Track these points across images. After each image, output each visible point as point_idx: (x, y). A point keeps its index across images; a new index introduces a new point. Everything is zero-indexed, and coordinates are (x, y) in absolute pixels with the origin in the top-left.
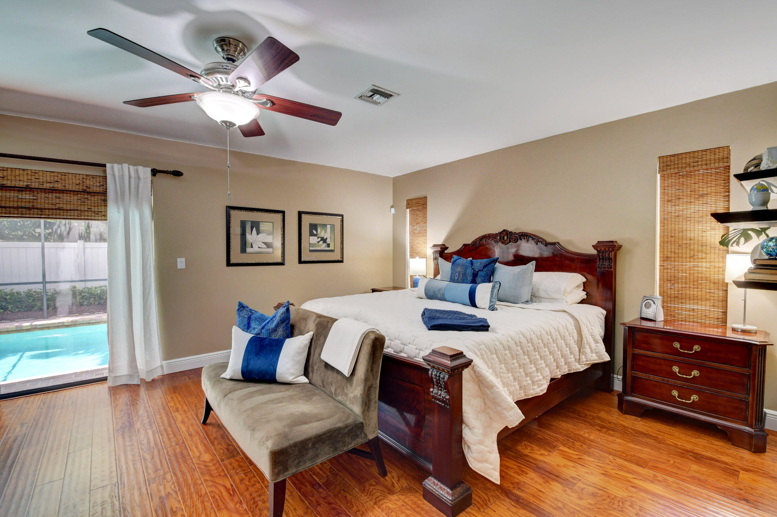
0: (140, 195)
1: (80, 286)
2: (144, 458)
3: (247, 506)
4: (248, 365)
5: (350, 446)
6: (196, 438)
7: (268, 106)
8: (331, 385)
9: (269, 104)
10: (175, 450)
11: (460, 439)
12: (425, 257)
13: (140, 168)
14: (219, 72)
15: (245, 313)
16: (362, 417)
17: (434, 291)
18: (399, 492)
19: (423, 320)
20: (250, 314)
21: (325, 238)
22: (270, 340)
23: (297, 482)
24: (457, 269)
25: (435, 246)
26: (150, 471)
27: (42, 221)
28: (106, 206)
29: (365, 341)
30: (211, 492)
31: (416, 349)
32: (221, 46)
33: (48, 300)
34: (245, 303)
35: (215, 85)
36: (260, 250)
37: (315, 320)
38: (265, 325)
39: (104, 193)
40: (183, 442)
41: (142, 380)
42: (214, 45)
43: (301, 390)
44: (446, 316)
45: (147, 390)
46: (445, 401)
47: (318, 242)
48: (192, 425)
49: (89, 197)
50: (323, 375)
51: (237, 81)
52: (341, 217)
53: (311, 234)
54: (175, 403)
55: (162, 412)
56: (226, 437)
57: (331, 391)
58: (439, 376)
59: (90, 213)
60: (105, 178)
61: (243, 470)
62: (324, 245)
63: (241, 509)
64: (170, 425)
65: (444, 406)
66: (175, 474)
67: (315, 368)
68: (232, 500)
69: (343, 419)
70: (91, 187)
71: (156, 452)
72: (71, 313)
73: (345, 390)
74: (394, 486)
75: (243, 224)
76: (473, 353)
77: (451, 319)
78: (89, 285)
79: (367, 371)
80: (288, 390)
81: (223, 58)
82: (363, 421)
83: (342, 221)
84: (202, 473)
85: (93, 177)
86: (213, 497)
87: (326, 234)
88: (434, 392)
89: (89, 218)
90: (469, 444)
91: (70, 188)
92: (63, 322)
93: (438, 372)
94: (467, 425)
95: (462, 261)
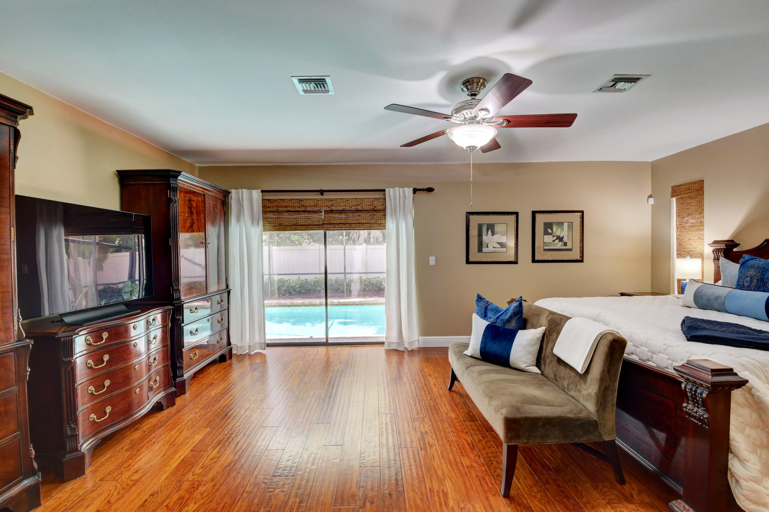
0: (406, 210)
1: (364, 277)
2: (409, 402)
3: (484, 461)
4: (485, 347)
5: (581, 439)
6: (444, 399)
7: (505, 125)
8: (564, 380)
9: (505, 123)
10: (430, 403)
11: (725, 469)
12: (701, 256)
13: (406, 189)
14: (465, 109)
15: (482, 304)
16: (596, 416)
17: (708, 300)
18: (639, 503)
19: (682, 330)
20: (487, 305)
21: (561, 237)
22: (504, 329)
23: (528, 458)
24: (749, 273)
25: (716, 242)
26: (414, 413)
27: (344, 231)
28: (385, 219)
29: (601, 341)
30: (456, 441)
31: (669, 359)
32: (466, 87)
33: (347, 285)
34: (483, 295)
35: (462, 119)
36: (495, 250)
37: (547, 317)
38: (500, 316)
39: (384, 210)
40: (435, 400)
41: (406, 348)
42: (461, 88)
43: (533, 378)
44: (717, 328)
45: (409, 356)
46: (703, 419)
47: (554, 241)
48: (441, 389)
49: (376, 213)
50: (555, 369)
51: (479, 112)
52: (581, 214)
53: (546, 233)
54: (428, 370)
55: (420, 374)
56: (466, 405)
57: (563, 385)
58: (696, 391)
59: (376, 224)
60: (385, 199)
61: (481, 434)
62: (561, 243)
63: (479, 461)
64: (426, 385)
65: (702, 425)
66: (431, 420)
67: (548, 361)
68: (473, 453)
69: (575, 412)
70: (377, 206)
71: (417, 401)
72: (359, 296)
73: (579, 387)
74: (632, 497)
75: (480, 227)
76: (752, 374)
77: (724, 331)
78: (370, 276)
79: (603, 371)
80: (521, 375)
81: (468, 95)
82: (598, 420)
83: (582, 217)
84: (450, 426)
85: (378, 199)
86: (458, 445)
87: (564, 232)
88: (688, 408)
89: (376, 228)
90: (738, 478)
91: (365, 208)
92: (355, 302)
93: (695, 386)
94: (736, 456)
95: (757, 262)
